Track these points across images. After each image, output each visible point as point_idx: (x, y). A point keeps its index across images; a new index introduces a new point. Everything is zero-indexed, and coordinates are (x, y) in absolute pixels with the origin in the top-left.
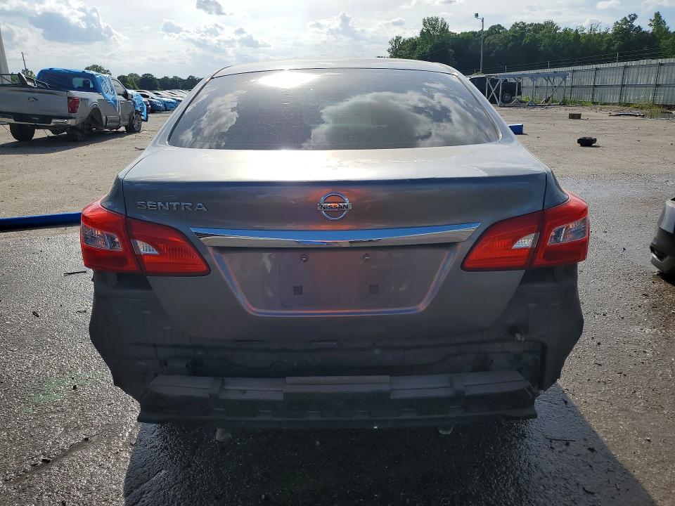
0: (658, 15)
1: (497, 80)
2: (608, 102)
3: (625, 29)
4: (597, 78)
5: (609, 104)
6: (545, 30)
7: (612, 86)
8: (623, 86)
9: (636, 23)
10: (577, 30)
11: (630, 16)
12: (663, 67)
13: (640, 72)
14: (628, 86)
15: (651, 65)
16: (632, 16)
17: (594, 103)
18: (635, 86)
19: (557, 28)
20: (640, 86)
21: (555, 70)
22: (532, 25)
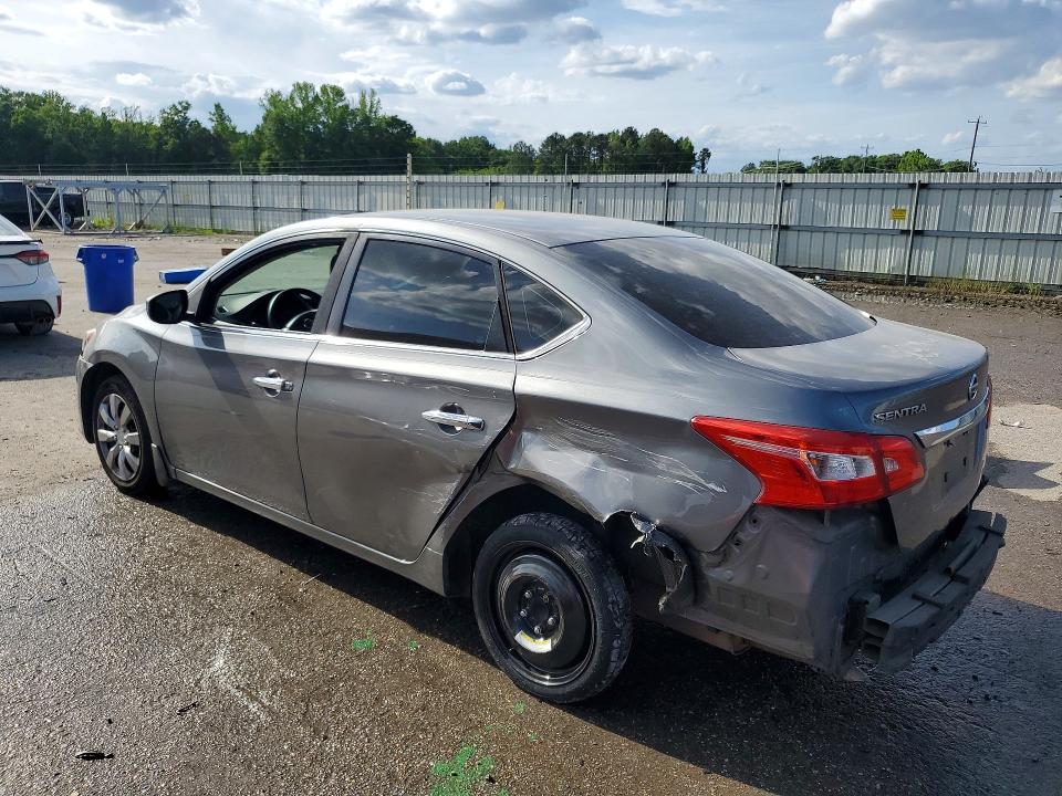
0: (218, 107)
1: (53, 190)
2: (237, 230)
3: (178, 122)
4: (213, 195)
5: (240, 233)
6: (47, 106)
7: (237, 207)
8: (256, 208)
9: (192, 115)
10: (104, 114)
11: (180, 103)
12: (306, 186)
13: (276, 190)
14: (262, 209)
15: (289, 183)
16: (184, 104)
17: (214, 230)
18: (273, 209)
19: (68, 106)
20: (279, 209)
21: (140, 178)
22: (21, 94)
